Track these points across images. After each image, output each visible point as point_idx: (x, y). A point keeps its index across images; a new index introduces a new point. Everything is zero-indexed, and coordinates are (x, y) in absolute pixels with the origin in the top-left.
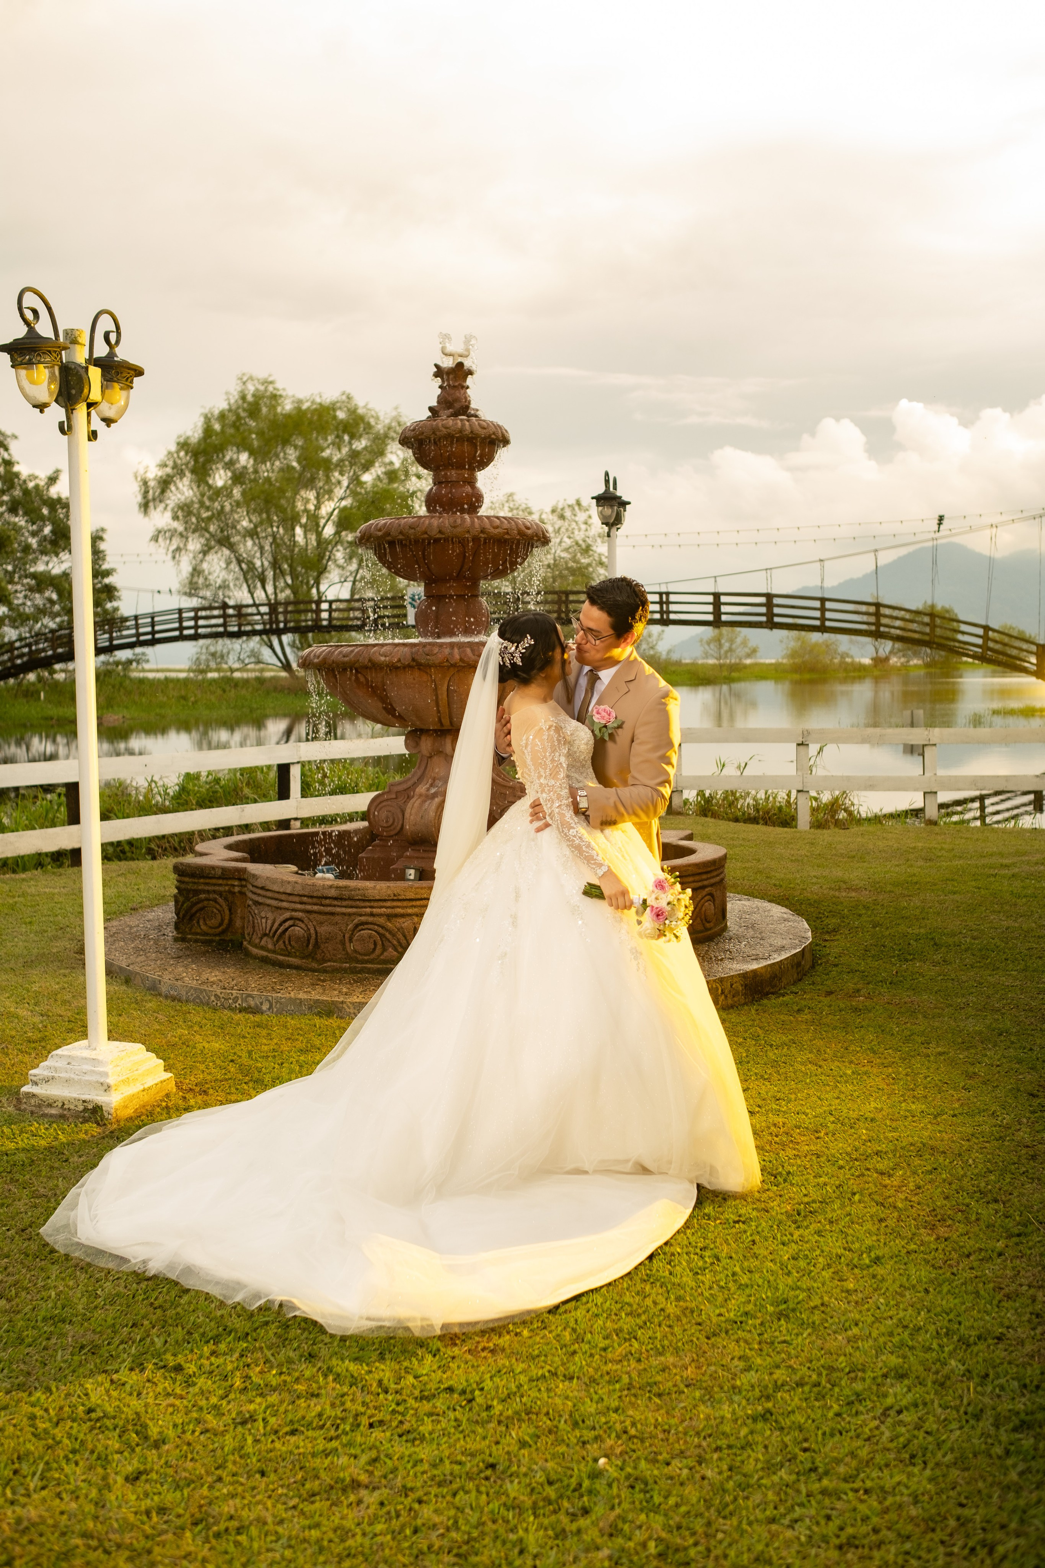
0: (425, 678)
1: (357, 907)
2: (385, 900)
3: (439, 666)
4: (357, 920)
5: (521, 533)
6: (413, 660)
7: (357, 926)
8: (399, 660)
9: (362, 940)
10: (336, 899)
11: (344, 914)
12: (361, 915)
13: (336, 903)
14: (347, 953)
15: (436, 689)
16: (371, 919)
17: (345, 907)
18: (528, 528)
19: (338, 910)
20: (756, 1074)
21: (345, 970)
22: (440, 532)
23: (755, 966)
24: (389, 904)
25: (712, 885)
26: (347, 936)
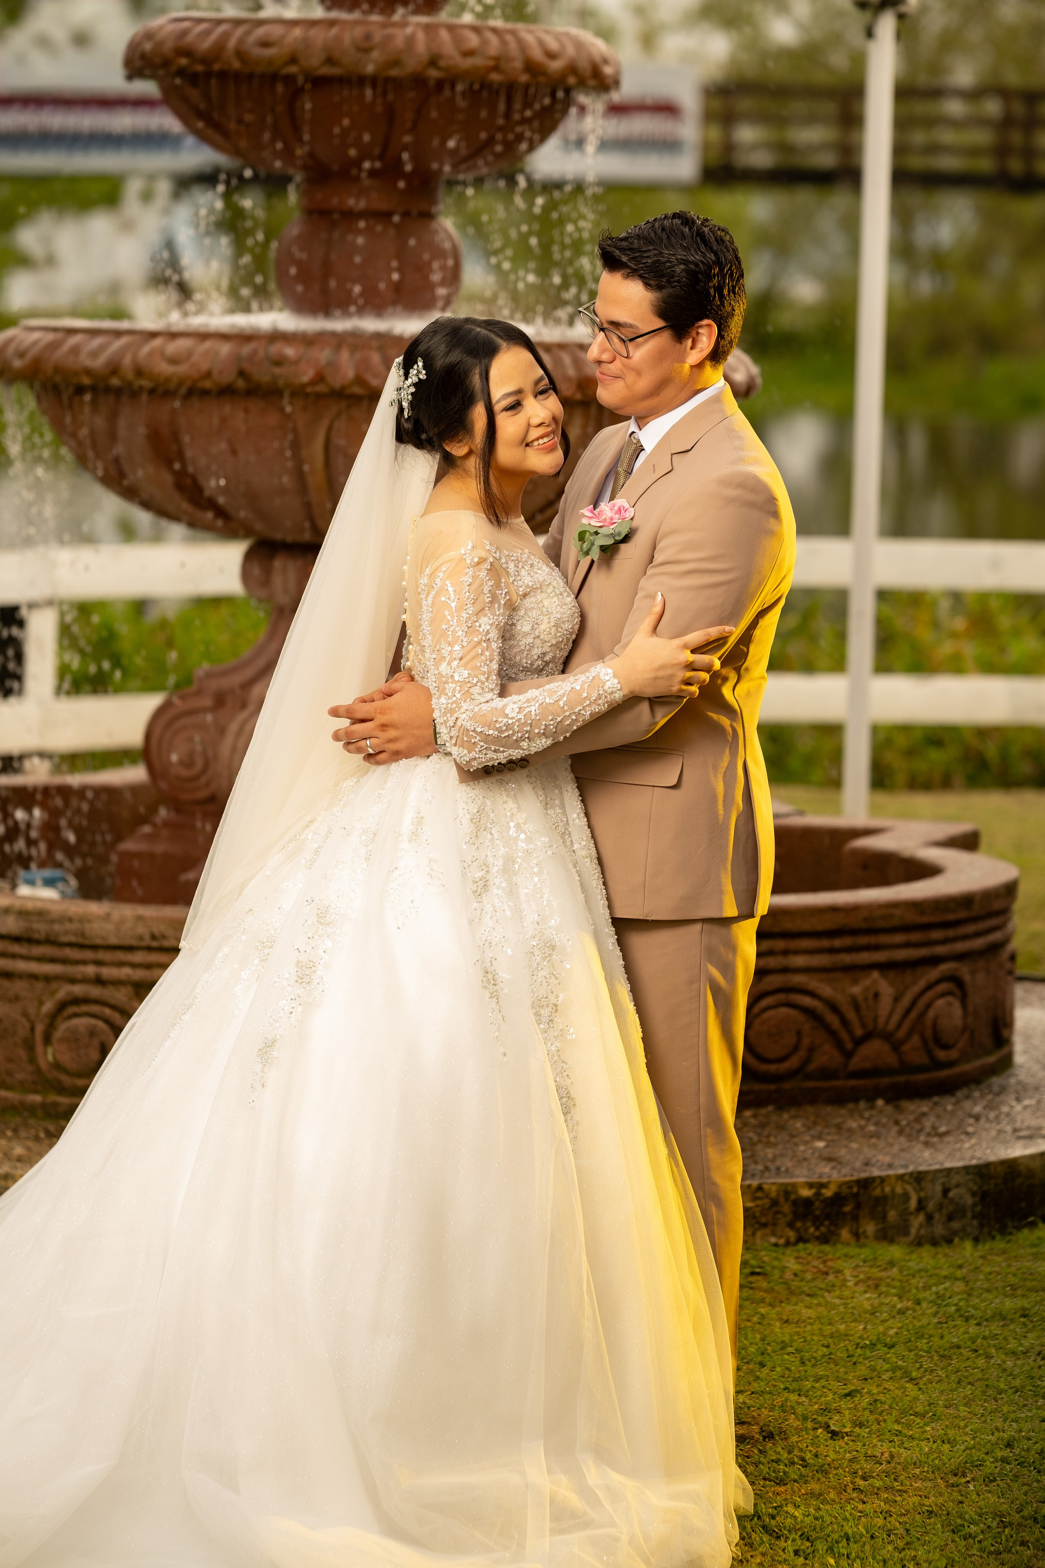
0: (272, 419)
1: (64, 961)
2: (130, 949)
3: (299, 392)
4: (64, 991)
5: (531, 67)
6: (242, 373)
7: (63, 1006)
8: (208, 375)
9: (73, 1039)
10: (16, 939)
11: (34, 977)
12: (73, 981)
13: (16, 948)
14: (38, 1071)
15: (296, 446)
16: (95, 991)
17: (40, 959)
18: (551, 55)
19: (22, 966)
20: (895, 1369)
21: (32, 1110)
22: (330, 61)
23: (1018, 1151)
24: (138, 957)
25: (960, 957)
26: (40, 1029)
